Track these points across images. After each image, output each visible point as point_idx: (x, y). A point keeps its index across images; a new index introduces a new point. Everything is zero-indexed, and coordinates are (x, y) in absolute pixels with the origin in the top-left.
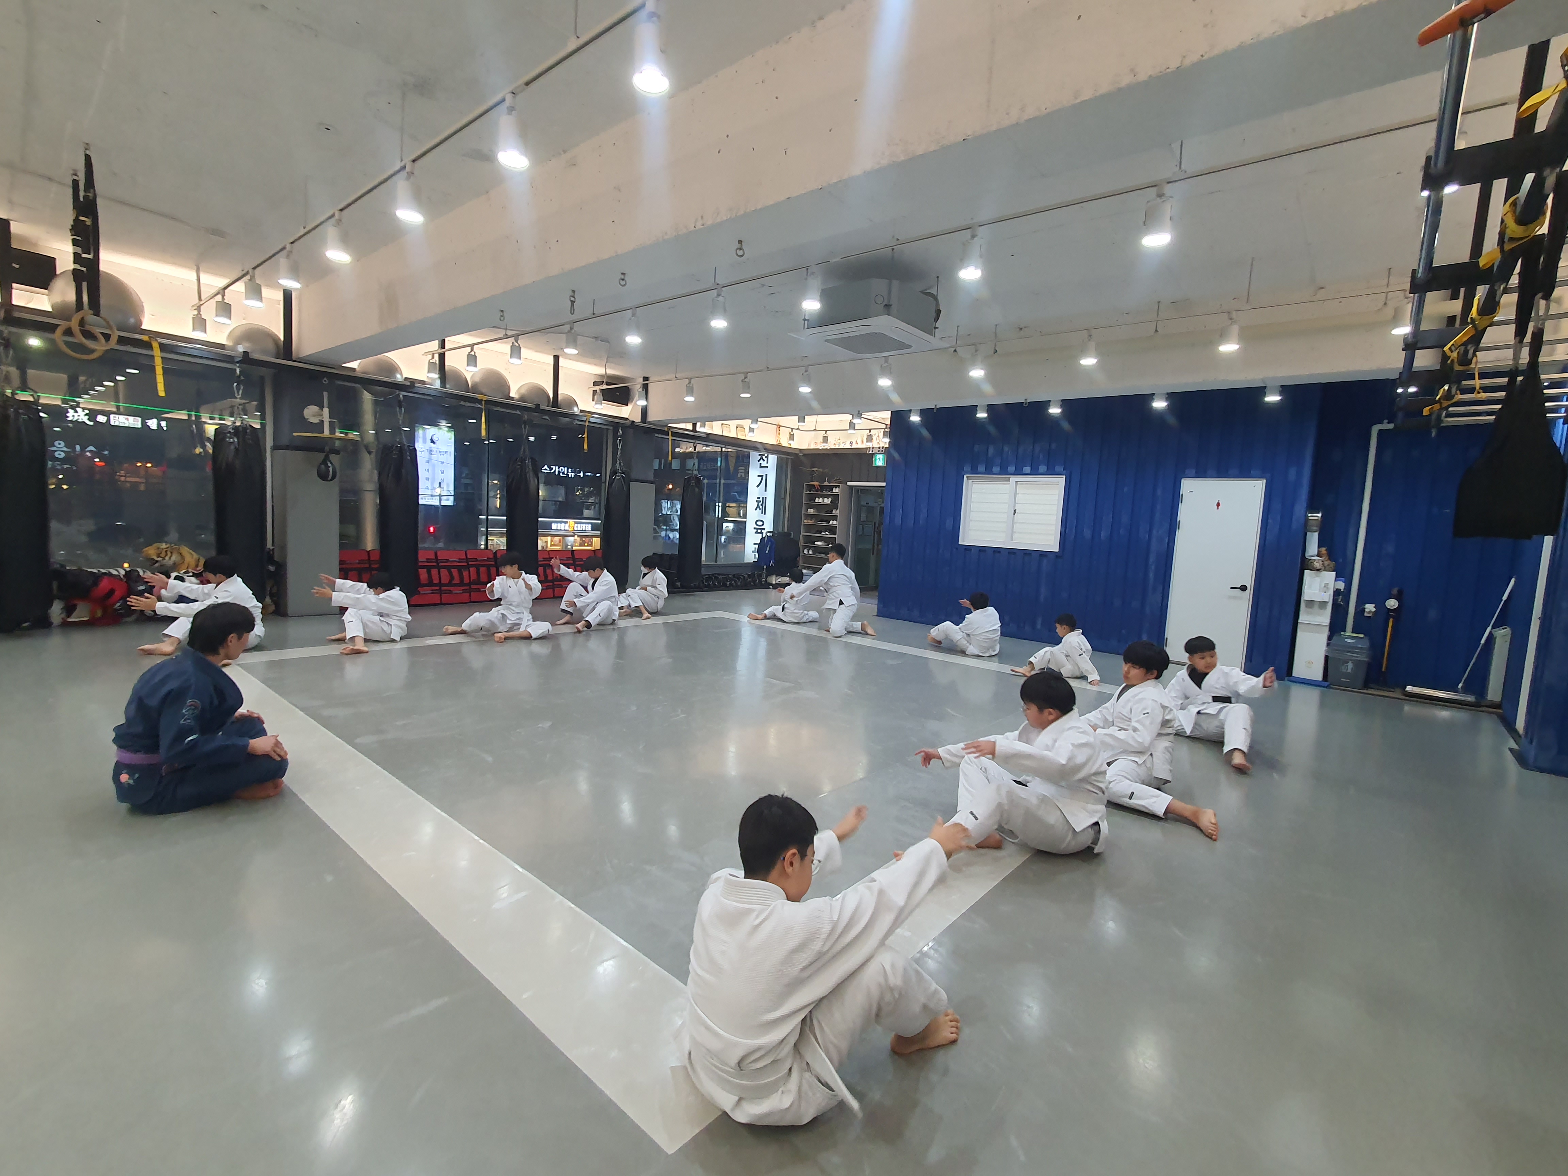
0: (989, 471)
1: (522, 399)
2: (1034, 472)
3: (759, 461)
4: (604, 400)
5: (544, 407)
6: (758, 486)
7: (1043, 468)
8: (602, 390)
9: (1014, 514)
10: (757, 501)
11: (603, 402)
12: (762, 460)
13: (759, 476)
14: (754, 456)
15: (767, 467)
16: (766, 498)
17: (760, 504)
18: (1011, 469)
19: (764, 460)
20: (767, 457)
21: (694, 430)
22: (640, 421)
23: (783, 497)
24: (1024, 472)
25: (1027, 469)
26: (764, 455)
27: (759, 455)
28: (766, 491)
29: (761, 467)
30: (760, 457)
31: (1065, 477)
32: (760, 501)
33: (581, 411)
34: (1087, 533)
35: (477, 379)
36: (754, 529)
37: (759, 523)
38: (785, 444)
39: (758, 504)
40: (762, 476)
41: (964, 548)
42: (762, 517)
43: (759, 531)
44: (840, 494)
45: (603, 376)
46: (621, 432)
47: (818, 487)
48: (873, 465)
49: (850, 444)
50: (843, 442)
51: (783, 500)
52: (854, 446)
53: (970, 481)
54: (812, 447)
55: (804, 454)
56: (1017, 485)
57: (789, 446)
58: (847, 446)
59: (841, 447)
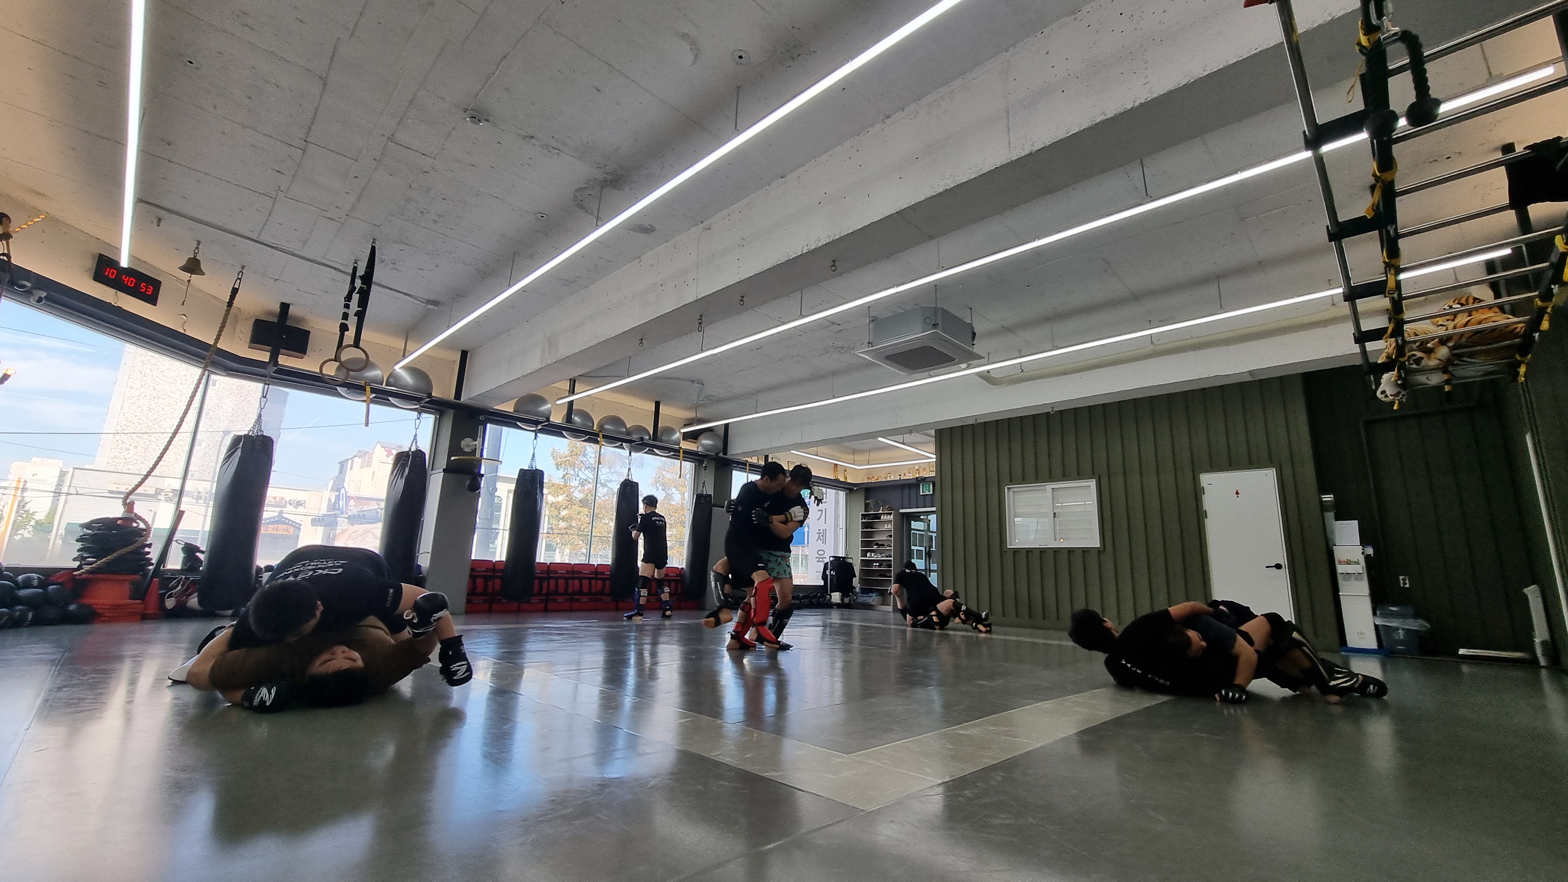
0: (1027, 481)
2: (1067, 478)
7: (1074, 473)
9: (1054, 517)
18: (1046, 477)
22: (722, 454)
23: (841, 526)
24: (1057, 479)
25: (1060, 476)
28: (825, 523)
31: (1096, 480)
32: (821, 533)
36: (816, 558)
37: (819, 553)
38: (842, 479)
39: (819, 536)
40: (822, 510)
41: (1012, 551)
42: (823, 547)
43: (821, 560)
44: (892, 520)
45: (693, 419)
46: (706, 464)
47: (873, 515)
48: (921, 494)
49: (899, 477)
50: (893, 475)
51: (841, 530)
52: (903, 478)
53: (1011, 491)
54: (865, 481)
55: (859, 488)
56: (1054, 491)
57: (846, 481)
58: (897, 478)
59: (891, 479)
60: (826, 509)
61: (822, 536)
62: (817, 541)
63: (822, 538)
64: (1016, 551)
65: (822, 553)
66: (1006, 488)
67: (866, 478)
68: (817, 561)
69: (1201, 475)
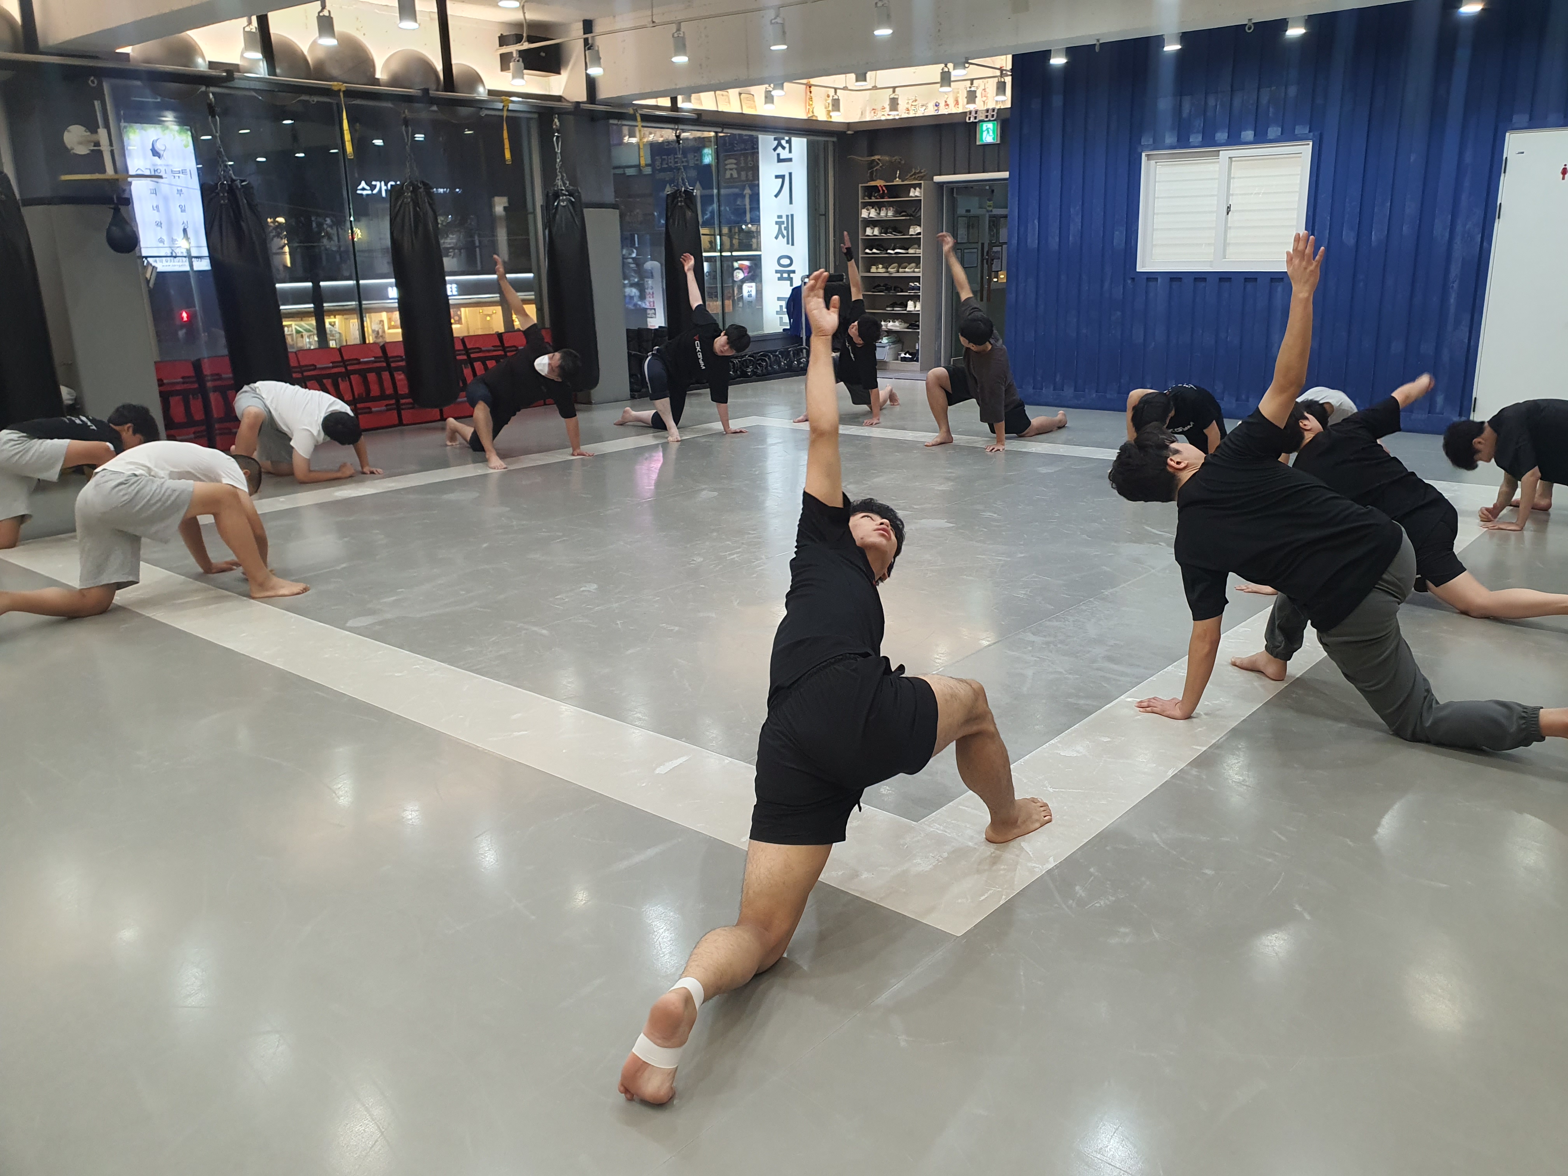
1: (395, 81)
2: (1261, 138)
3: (775, 149)
4: (526, 68)
5: (433, 92)
6: (776, 196)
7: (1274, 131)
8: (521, 53)
9: (1228, 213)
11: (525, 71)
12: (779, 149)
13: (777, 177)
14: (766, 142)
15: (790, 160)
16: (792, 216)
17: (783, 226)
18: (1222, 135)
19: (784, 148)
20: (789, 142)
21: (674, 107)
22: (585, 99)
23: (822, 211)
24: (1243, 141)
25: (1249, 134)
26: (783, 139)
27: (775, 139)
28: (791, 202)
29: (780, 160)
30: (776, 143)
31: (1312, 144)
32: (783, 223)
33: (491, 92)
35: (322, 53)
36: (777, 272)
37: (784, 261)
38: (821, 116)
39: (780, 229)
40: (782, 177)
41: (1145, 277)
42: (787, 250)
43: (785, 275)
44: (922, 198)
45: (519, 25)
46: (558, 124)
47: (884, 188)
48: (978, 144)
49: (936, 108)
50: (923, 106)
51: (824, 217)
52: (943, 111)
53: (1153, 162)
54: (868, 118)
55: (856, 132)
56: (1233, 163)
57: (829, 120)
58: (931, 111)
59: (919, 114)
60: (790, 174)
61: (786, 228)
62: (776, 238)
63: (785, 233)
64: (1151, 277)
65: (787, 262)
66: (1143, 154)
67: (868, 110)
68: (779, 279)
69: (1507, 134)
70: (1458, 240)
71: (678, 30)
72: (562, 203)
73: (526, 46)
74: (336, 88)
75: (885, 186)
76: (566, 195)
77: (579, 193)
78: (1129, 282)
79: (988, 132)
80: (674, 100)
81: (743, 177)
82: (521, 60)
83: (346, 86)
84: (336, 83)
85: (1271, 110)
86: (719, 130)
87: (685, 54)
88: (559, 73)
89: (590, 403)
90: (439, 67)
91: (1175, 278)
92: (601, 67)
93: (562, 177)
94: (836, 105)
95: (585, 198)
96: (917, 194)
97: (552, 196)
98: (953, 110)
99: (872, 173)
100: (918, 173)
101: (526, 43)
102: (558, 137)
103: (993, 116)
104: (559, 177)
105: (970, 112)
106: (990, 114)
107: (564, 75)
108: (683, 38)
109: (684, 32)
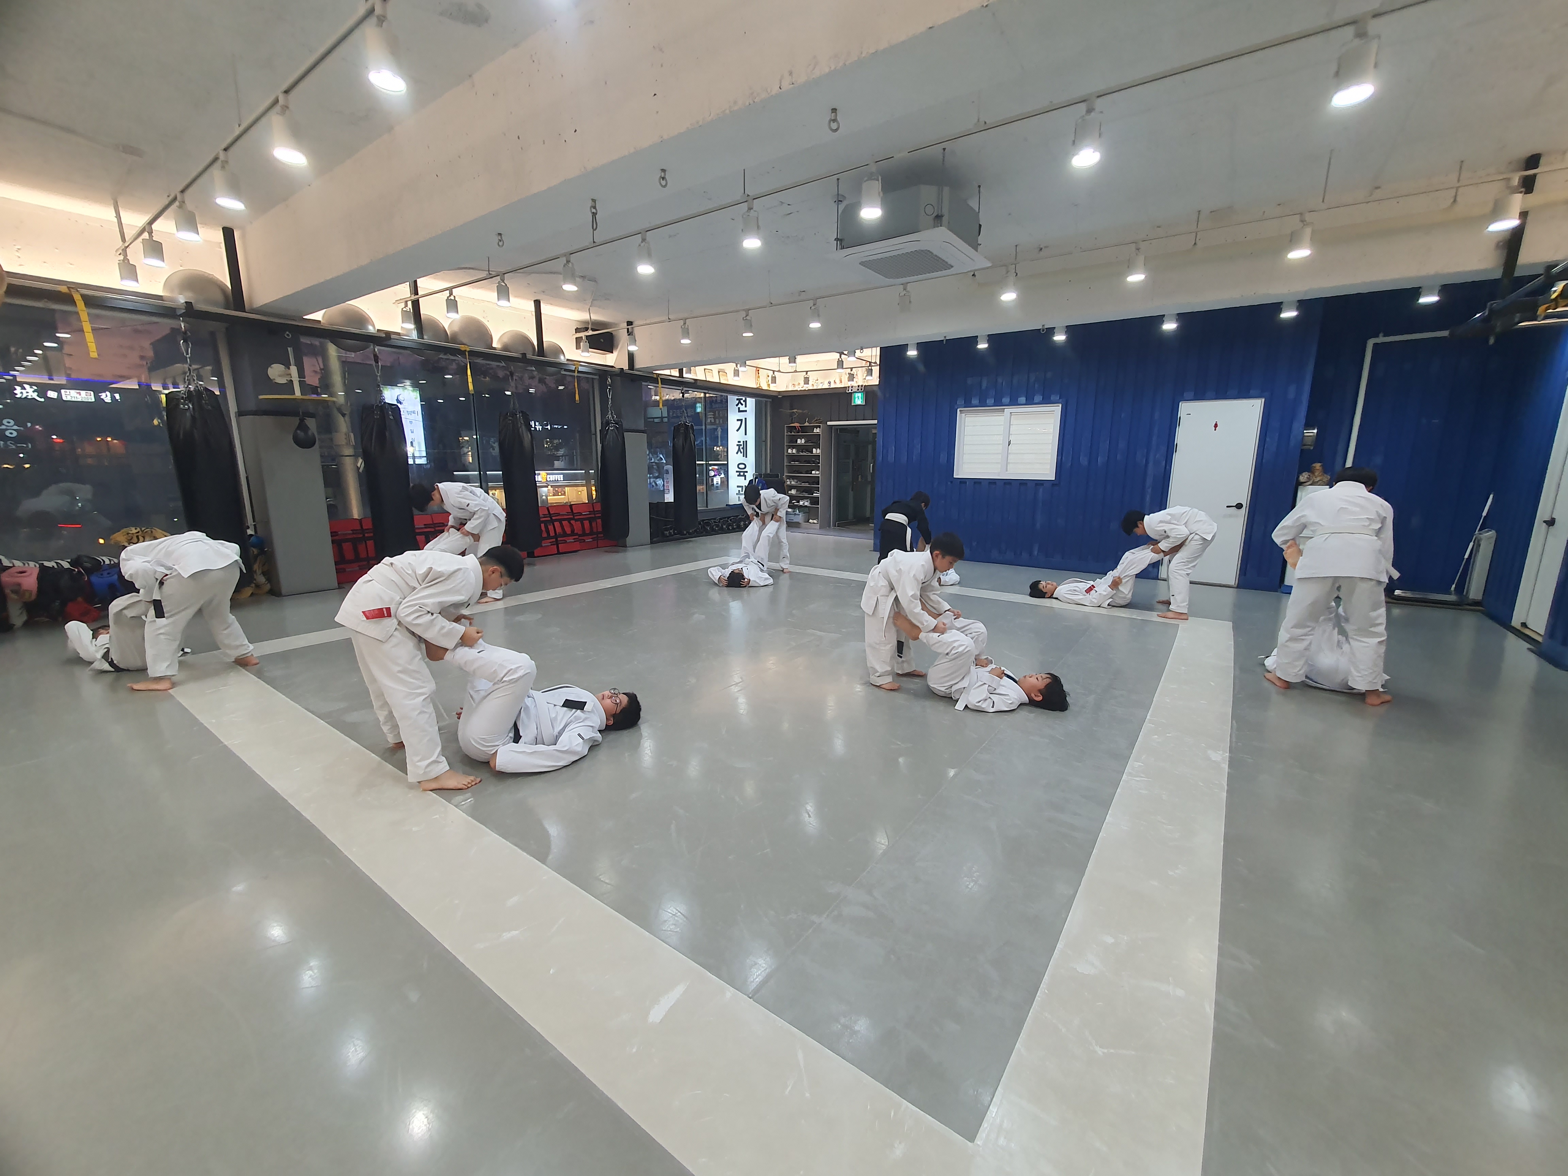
0: (983, 403)
1: (505, 348)
2: (1030, 402)
3: (737, 405)
4: (587, 347)
5: (529, 356)
6: (737, 430)
7: (1038, 398)
8: (587, 337)
9: (1009, 445)
10: (737, 445)
11: (589, 349)
12: (740, 404)
13: (738, 420)
14: (732, 400)
15: (746, 411)
16: (746, 441)
17: (741, 447)
18: (1006, 400)
19: (742, 404)
20: (745, 401)
21: (680, 376)
22: (627, 367)
23: (764, 439)
24: (1019, 402)
25: (1022, 399)
26: (742, 399)
27: (737, 399)
28: (746, 434)
29: (740, 411)
30: (738, 401)
31: (1060, 405)
32: (741, 445)
33: (568, 360)
34: (1084, 461)
35: (456, 328)
36: (737, 472)
37: (741, 466)
38: (765, 387)
39: (739, 448)
40: (741, 420)
41: (959, 481)
42: (743, 460)
43: (742, 474)
44: (821, 433)
45: (587, 322)
46: (610, 381)
47: (799, 428)
48: (852, 404)
49: (829, 384)
50: (821, 383)
51: (764, 443)
52: (833, 386)
53: (963, 415)
54: (790, 389)
55: (783, 396)
56: (1012, 416)
57: (769, 389)
58: (826, 386)
59: (819, 387)
60: (746, 419)
62: (737, 453)
63: (742, 450)
64: (963, 481)
65: (743, 466)
66: (958, 410)
67: (790, 385)
68: (738, 476)
69: (1180, 403)
70: (1151, 465)
71: (685, 324)
72: (611, 428)
73: (590, 333)
74: (463, 349)
75: (800, 426)
76: (613, 423)
77: (621, 422)
78: (949, 483)
79: (858, 398)
80: (681, 371)
81: (717, 422)
82: (587, 341)
83: (470, 348)
84: (463, 346)
85: (1036, 386)
86: (706, 391)
87: (689, 338)
88: (612, 353)
89: (626, 546)
90: (535, 343)
91: (977, 482)
92: (635, 345)
93: (612, 413)
94: (774, 380)
95: (625, 426)
96: (818, 431)
97: (606, 424)
98: (838, 385)
99: (792, 419)
100: (819, 420)
101: (591, 331)
102: (609, 389)
103: (862, 389)
104: (610, 413)
105: (849, 387)
106: (860, 388)
107: (615, 353)
108: (688, 329)
109: (688, 326)
